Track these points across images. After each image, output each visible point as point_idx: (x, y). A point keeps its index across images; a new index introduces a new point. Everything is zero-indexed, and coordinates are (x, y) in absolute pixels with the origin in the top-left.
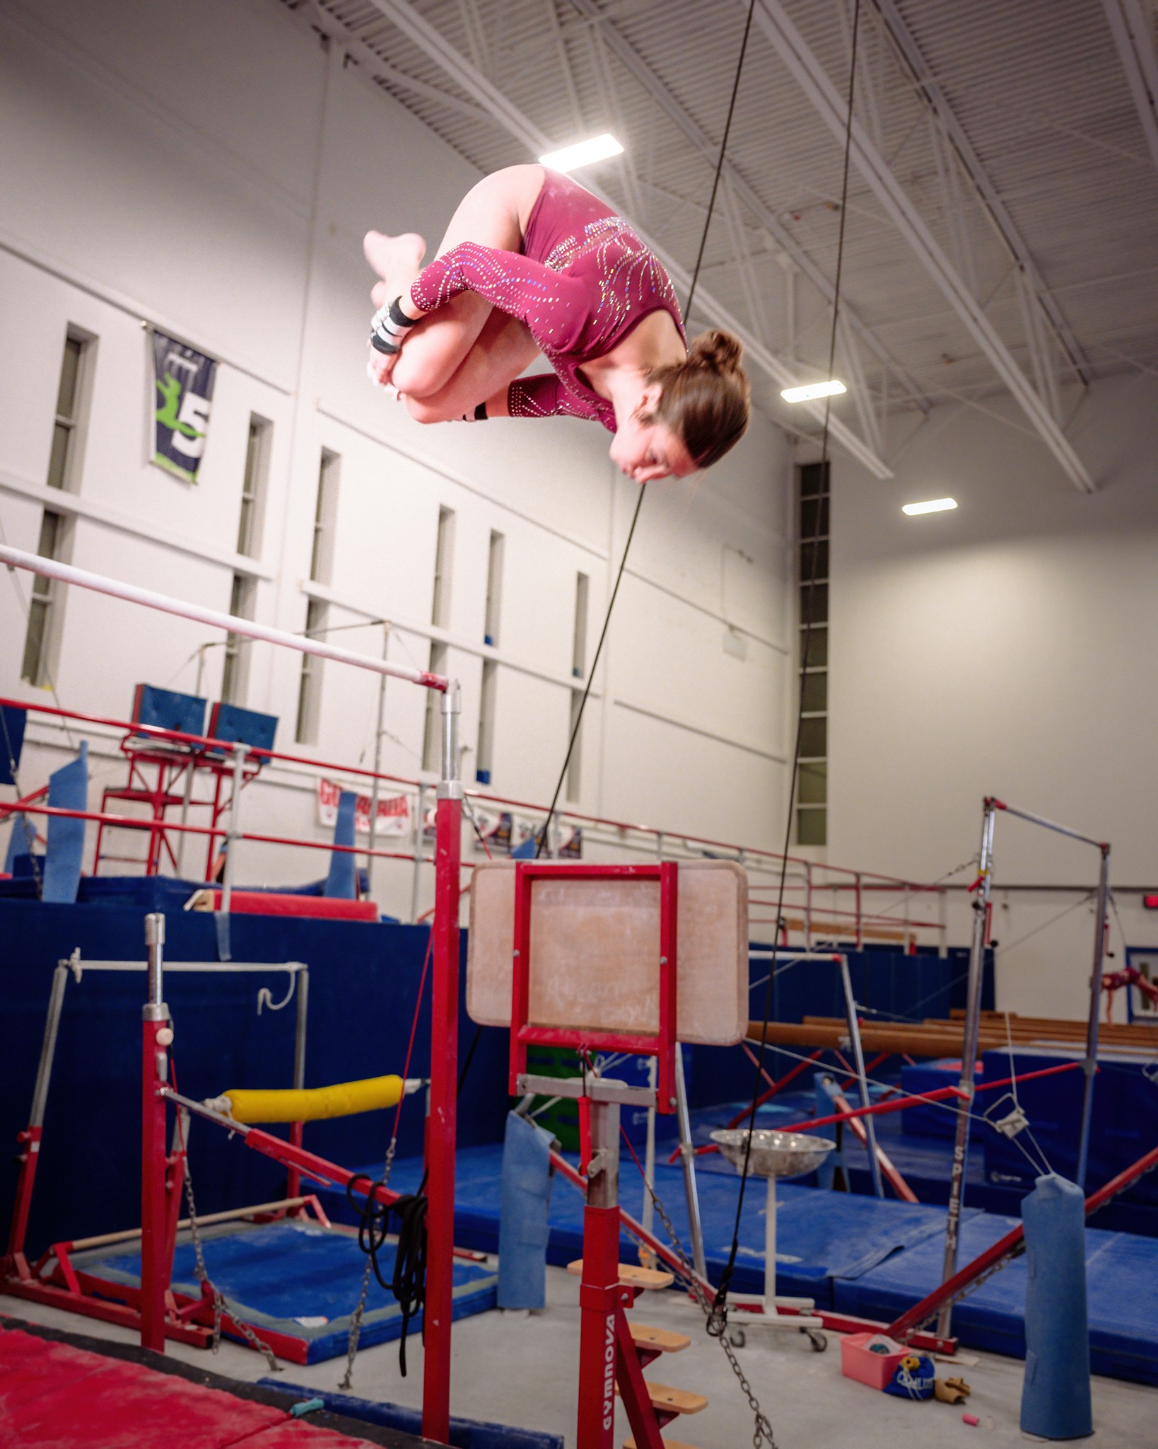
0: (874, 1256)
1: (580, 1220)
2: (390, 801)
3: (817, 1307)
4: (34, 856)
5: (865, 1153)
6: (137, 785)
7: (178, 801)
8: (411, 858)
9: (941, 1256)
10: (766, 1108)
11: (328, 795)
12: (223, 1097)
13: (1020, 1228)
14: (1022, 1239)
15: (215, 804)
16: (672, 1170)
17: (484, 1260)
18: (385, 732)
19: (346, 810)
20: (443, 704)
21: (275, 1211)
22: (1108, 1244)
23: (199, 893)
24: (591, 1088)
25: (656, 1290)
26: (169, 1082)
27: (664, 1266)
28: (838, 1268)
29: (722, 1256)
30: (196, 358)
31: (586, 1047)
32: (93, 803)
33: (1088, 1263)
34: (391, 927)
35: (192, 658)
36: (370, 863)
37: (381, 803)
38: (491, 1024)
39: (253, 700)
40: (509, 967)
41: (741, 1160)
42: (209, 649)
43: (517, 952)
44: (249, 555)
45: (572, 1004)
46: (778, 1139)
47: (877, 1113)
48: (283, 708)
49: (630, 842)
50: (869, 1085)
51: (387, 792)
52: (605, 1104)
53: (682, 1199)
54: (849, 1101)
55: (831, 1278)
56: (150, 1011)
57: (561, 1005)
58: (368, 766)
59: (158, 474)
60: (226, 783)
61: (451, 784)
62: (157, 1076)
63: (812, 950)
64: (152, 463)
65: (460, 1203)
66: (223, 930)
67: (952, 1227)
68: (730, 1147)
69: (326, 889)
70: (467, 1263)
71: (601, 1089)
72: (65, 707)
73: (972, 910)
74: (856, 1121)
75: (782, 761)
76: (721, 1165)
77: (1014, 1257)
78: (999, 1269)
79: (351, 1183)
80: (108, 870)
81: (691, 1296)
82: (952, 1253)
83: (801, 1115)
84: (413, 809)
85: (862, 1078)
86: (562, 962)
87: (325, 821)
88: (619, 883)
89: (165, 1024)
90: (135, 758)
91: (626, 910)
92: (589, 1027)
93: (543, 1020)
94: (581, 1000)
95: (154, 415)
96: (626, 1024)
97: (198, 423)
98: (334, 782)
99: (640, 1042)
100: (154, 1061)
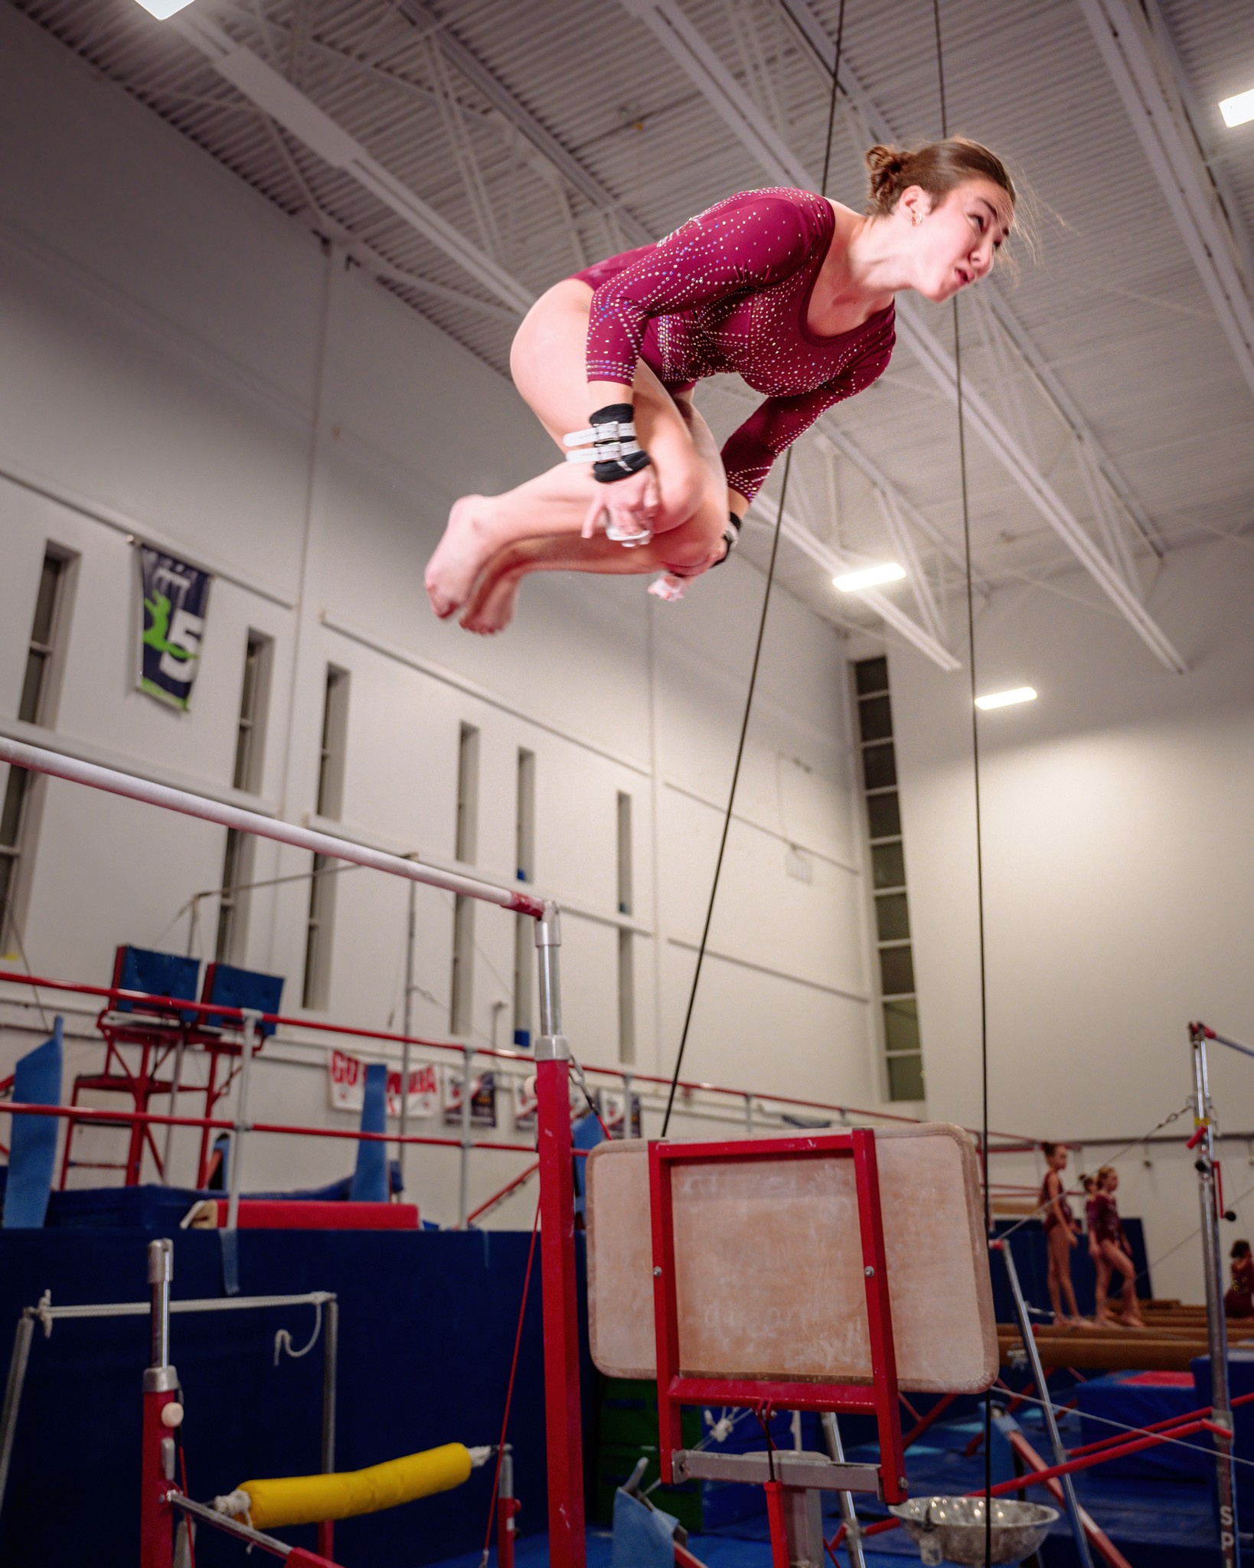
6: (116, 1070)
7: (165, 1087)
8: (458, 1144)
11: (342, 1070)
12: (238, 1491)
15: (210, 1088)
18: (415, 989)
19: (376, 1086)
20: (538, 935)
23: (199, 1204)
24: (779, 1465)
30: (188, 573)
31: (769, 1405)
35: (181, 912)
36: (402, 1152)
37: (414, 1076)
38: (628, 1375)
39: (253, 959)
40: (648, 1290)
42: (203, 901)
43: (658, 1270)
44: (247, 790)
45: (740, 1342)
48: (289, 967)
51: (420, 1061)
52: (801, 1490)
56: (154, 1378)
57: (725, 1344)
58: (397, 1030)
59: (145, 704)
60: (224, 1063)
61: (554, 1040)
62: (162, 1471)
64: (138, 690)
66: (230, 1254)
69: (353, 1190)
71: (793, 1467)
72: (36, 974)
73: (1196, 1172)
75: (863, 1001)
80: (77, 1181)
84: (442, 1082)
86: (723, 1281)
87: (339, 1103)
88: (793, 1164)
89: (172, 1396)
90: (114, 1036)
91: (806, 1200)
92: (768, 1375)
93: (702, 1367)
94: (754, 1335)
95: (141, 636)
96: (821, 1367)
97: (189, 644)
98: (347, 1054)
99: (846, 1395)
100: (160, 1451)
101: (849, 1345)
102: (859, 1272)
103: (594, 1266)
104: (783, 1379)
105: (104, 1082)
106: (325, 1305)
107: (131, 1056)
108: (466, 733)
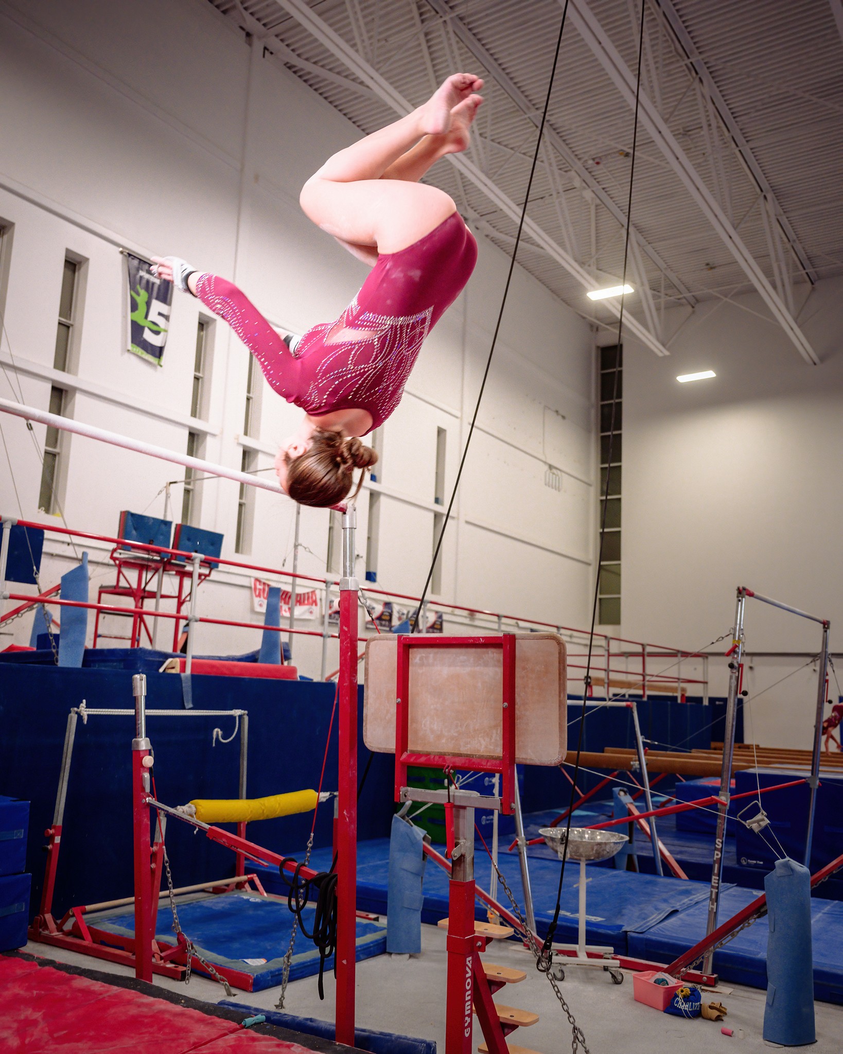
0: (656, 917)
1: (445, 892)
2: (304, 594)
3: (616, 952)
4: (51, 635)
5: (650, 844)
6: (123, 583)
7: (152, 595)
8: (321, 635)
9: (706, 916)
10: (577, 813)
11: (260, 590)
12: (189, 804)
13: (764, 896)
14: (765, 904)
15: (179, 597)
16: (511, 856)
17: (377, 919)
18: (300, 545)
19: (274, 600)
21: (228, 885)
22: (827, 908)
23: (170, 660)
24: (454, 796)
25: (500, 940)
26: (151, 794)
27: (505, 923)
28: (631, 925)
29: (548, 916)
31: (449, 767)
32: (92, 598)
33: (812, 922)
34: (307, 684)
36: (290, 638)
37: (298, 595)
38: (381, 751)
39: (205, 522)
40: (394, 710)
41: (561, 849)
42: (174, 486)
43: (399, 700)
44: (200, 418)
45: (439, 737)
46: (588, 833)
47: (658, 816)
48: (226, 528)
49: (477, 623)
50: (653, 796)
51: (302, 587)
52: (464, 808)
53: (519, 876)
54: (637, 807)
55: (626, 932)
56: (137, 743)
57: (431, 738)
58: (289, 569)
59: (133, 359)
60: (187, 582)
61: (351, 580)
62: (143, 789)
63: (610, 699)
64: (129, 351)
65: (360, 879)
66: (187, 687)
67: (714, 897)
68: (552, 839)
69: (260, 657)
70: (365, 921)
71: (461, 797)
72: (71, 528)
74: (643, 821)
75: (589, 564)
76: (547, 853)
77: (759, 917)
78: (748, 926)
79: (283, 864)
80: (102, 644)
81: (525, 945)
82: (714, 915)
83: (603, 817)
84: (321, 600)
85: (648, 790)
86: (432, 707)
87: (258, 609)
88: (473, 650)
89: (148, 752)
90: (122, 564)
91: (478, 669)
92: (451, 753)
93: (419, 748)
94: (446, 734)
95: (130, 316)
96: (478, 751)
97: (161, 322)
98: (263, 581)
99: (489, 764)
100: (141, 779)
101: (493, 741)
102: (501, 705)
103: (367, 696)
105: (116, 591)
106: (241, 717)
107: (131, 578)
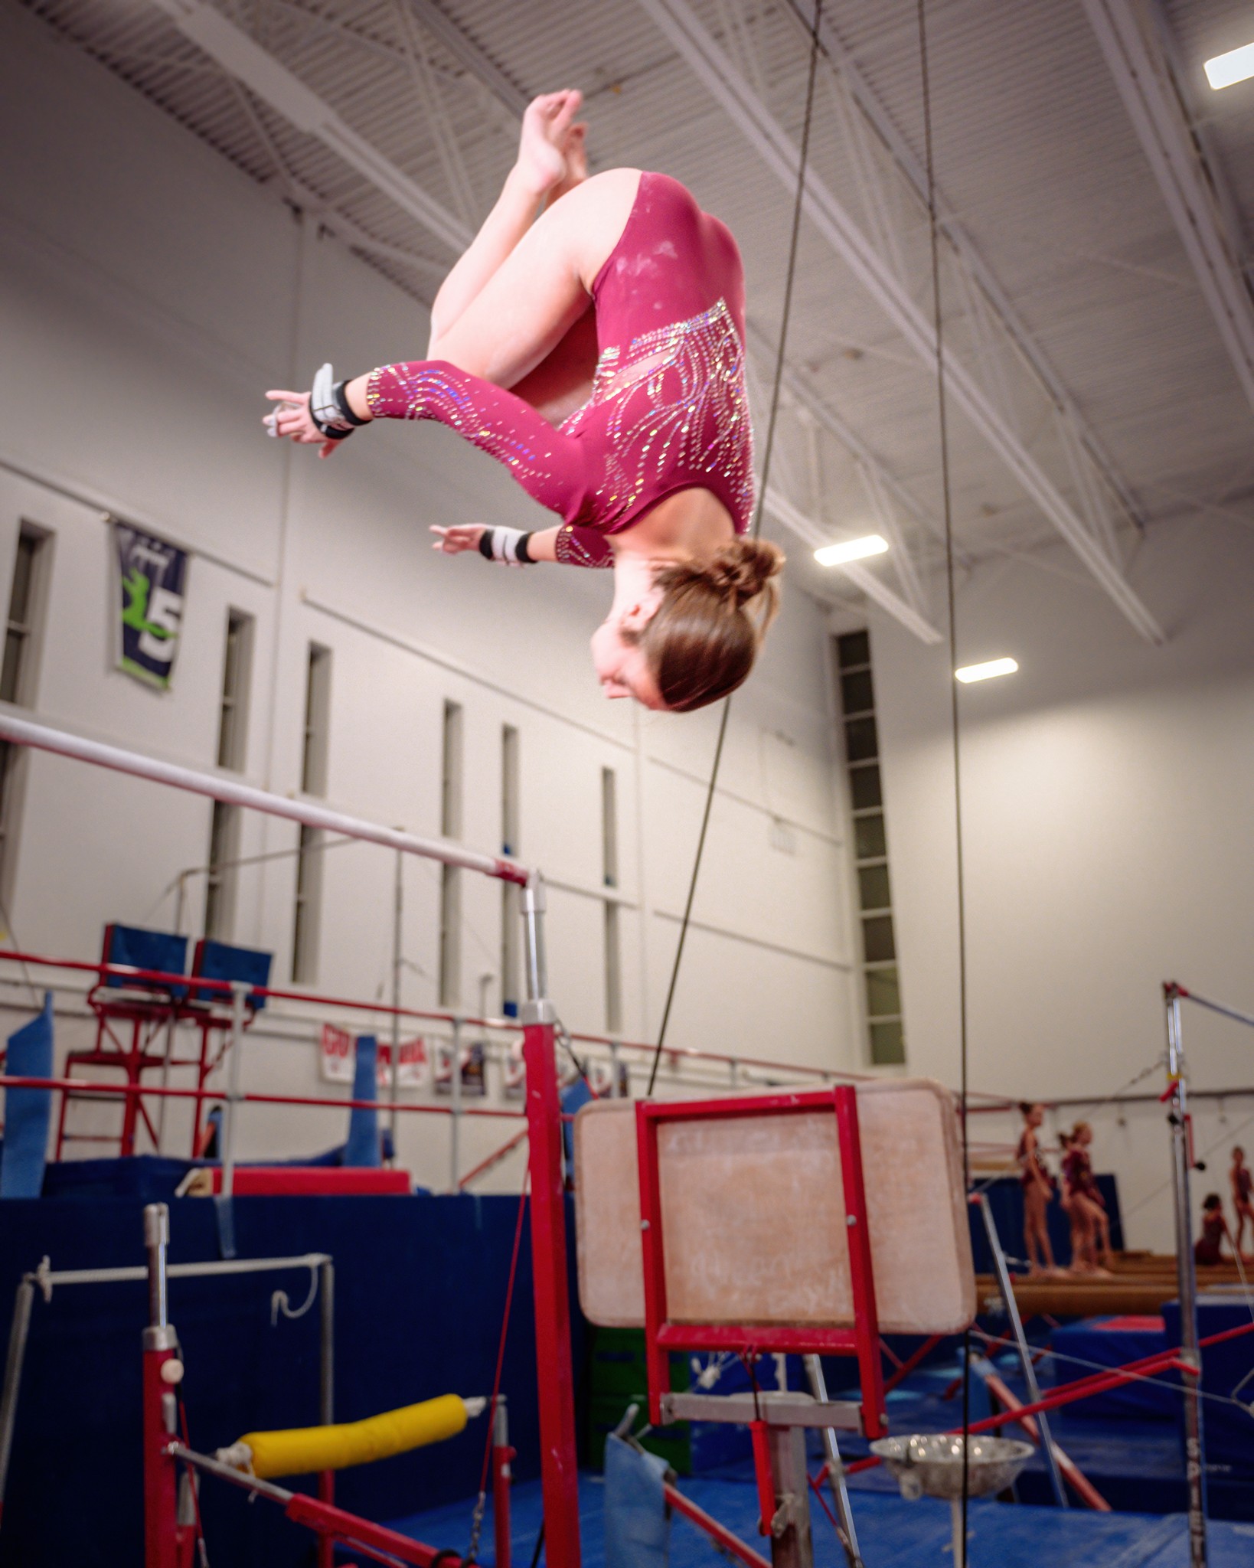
6: (108, 1045)
7: (157, 1061)
11: (333, 1043)
12: (240, 1443)
15: (202, 1062)
18: (403, 962)
19: (366, 1056)
23: (193, 1174)
24: (765, 1406)
26: (179, 1436)
30: (166, 551)
31: (754, 1350)
32: (55, 1068)
36: (393, 1121)
37: (402, 1047)
38: (617, 1324)
40: (636, 1243)
42: (190, 879)
43: (646, 1224)
45: (726, 1290)
48: (278, 943)
51: (409, 1029)
52: (785, 1428)
56: (151, 1336)
57: (711, 1293)
58: (387, 1001)
59: (128, 682)
61: (540, 1004)
62: (163, 1425)
64: (118, 670)
66: (226, 1219)
69: (346, 1157)
71: (779, 1408)
73: (1167, 1125)
75: (844, 969)
84: (433, 1052)
86: (708, 1232)
87: (330, 1075)
88: (776, 1120)
89: (172, 1354)
90: (105, 1013)
91: (789, 1154)
92: (754, 1321)
93: (689, 1315)
94: (739, 1283)
95: (119, 616)
96: (804, 1313)
97: (169, 623)
98: (337, 1026)
99: (829, 1338)
100: (160, 1406)
101: (831, 1291)
102: (841, 1221)
103: (583, 1221)
104: (768, 1324)
105: (96, 1057)
106: (321, 1268)
107: (121, 1034)
108: (450, 710)
